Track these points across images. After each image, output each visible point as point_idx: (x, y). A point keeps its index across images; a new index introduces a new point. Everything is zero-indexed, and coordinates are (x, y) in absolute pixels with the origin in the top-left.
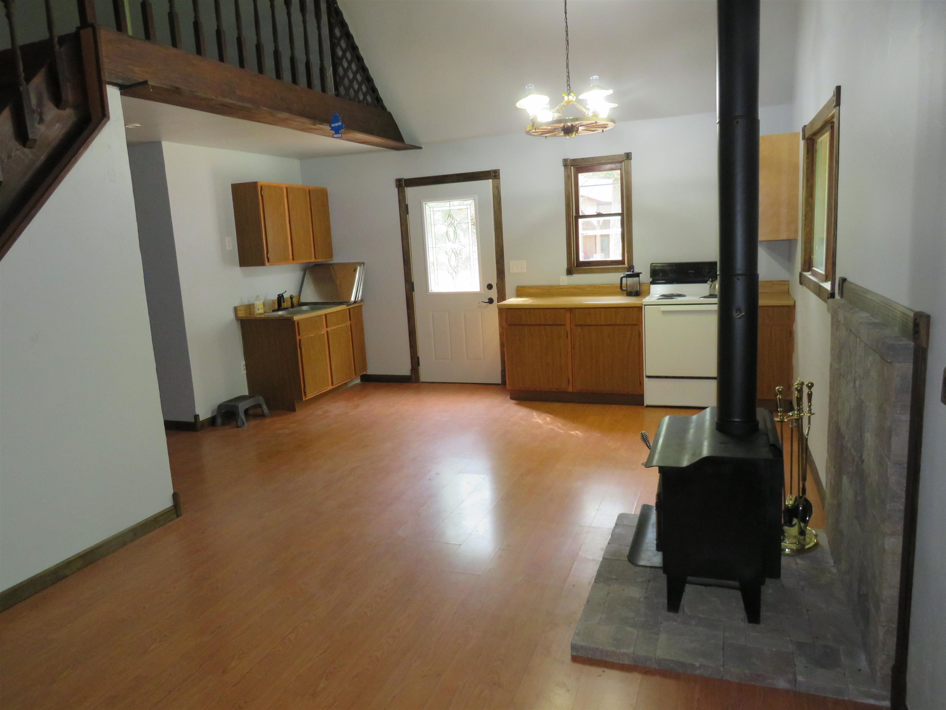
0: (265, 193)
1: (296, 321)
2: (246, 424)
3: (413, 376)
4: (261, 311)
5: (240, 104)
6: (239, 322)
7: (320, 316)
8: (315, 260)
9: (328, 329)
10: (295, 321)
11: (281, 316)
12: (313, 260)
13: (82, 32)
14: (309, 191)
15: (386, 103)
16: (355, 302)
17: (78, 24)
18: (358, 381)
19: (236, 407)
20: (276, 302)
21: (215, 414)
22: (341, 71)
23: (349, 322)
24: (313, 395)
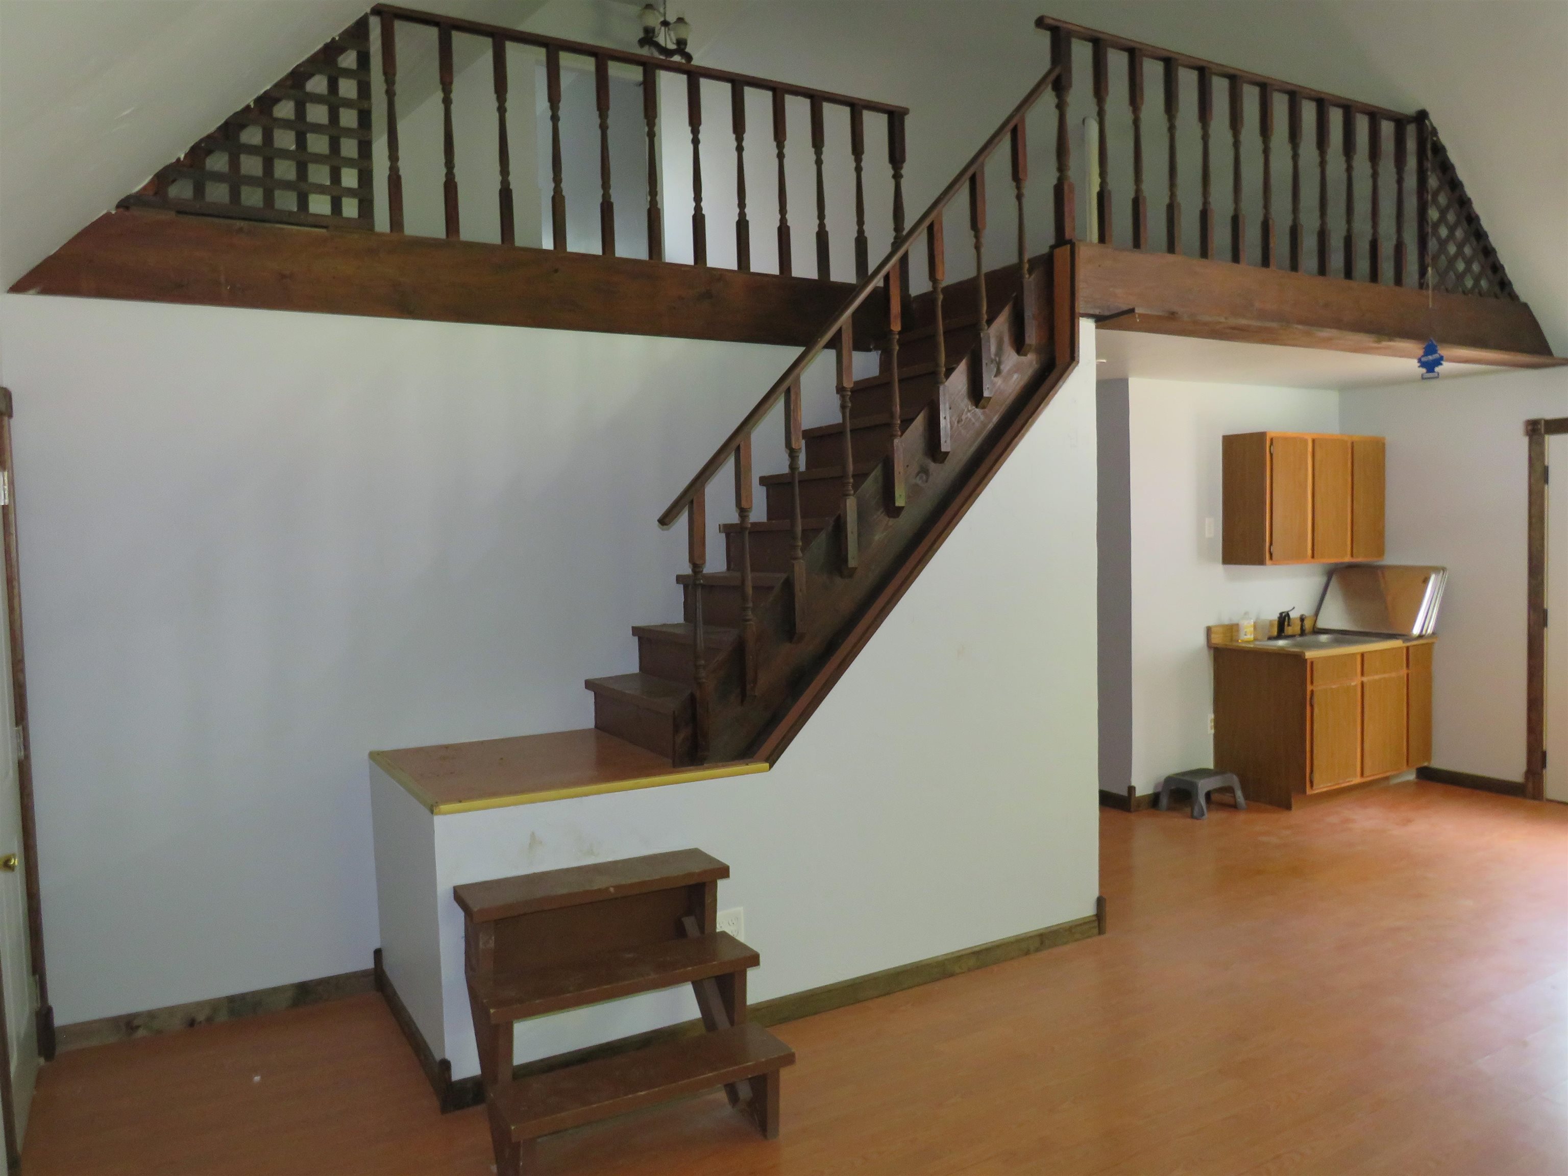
0: (1278, 451)
1: (1308, 660)
2: (1206, 815)
3: (1530, 785)
4: (1250, 637)
5: (1259, 324)
6: (1212, 652)
7: (1354, 655)
8: (1351, 558)
9: (1365, 679)
10: (1306, 660)
11: (1282, 648)
12: (1347, 559)
13: (1057, 251)
14: (1353, 443)
15: (1518, 287)
16: (1421, 636)
17: (1052, 241)
18: (1411, 776)
19: (1194, 786)
20: (1276, 623)
21: (1160, 789)
22: (1433, 245)
23: (1404, 672)
24: (1324, 788)
